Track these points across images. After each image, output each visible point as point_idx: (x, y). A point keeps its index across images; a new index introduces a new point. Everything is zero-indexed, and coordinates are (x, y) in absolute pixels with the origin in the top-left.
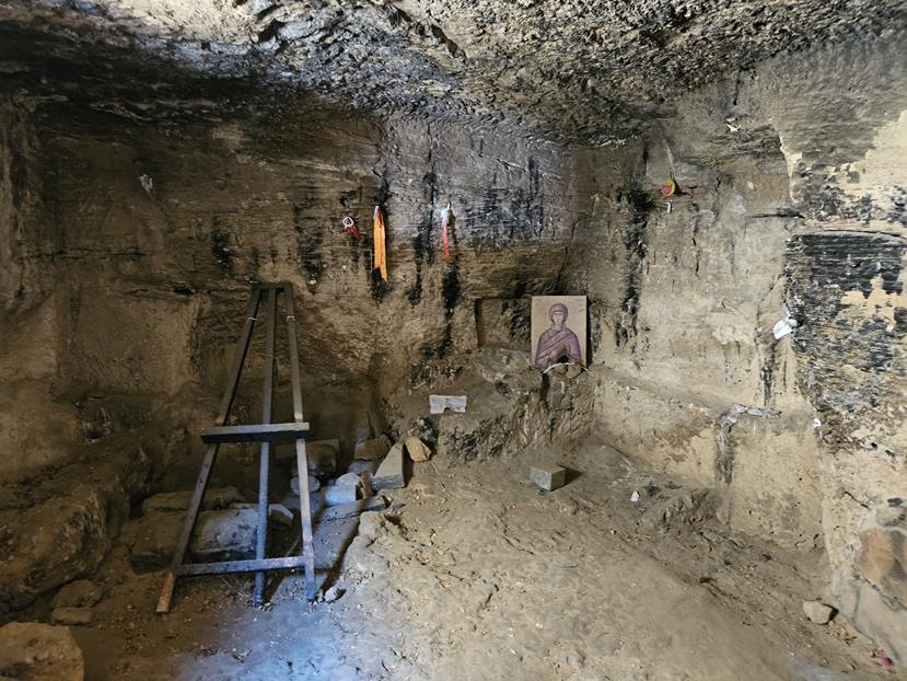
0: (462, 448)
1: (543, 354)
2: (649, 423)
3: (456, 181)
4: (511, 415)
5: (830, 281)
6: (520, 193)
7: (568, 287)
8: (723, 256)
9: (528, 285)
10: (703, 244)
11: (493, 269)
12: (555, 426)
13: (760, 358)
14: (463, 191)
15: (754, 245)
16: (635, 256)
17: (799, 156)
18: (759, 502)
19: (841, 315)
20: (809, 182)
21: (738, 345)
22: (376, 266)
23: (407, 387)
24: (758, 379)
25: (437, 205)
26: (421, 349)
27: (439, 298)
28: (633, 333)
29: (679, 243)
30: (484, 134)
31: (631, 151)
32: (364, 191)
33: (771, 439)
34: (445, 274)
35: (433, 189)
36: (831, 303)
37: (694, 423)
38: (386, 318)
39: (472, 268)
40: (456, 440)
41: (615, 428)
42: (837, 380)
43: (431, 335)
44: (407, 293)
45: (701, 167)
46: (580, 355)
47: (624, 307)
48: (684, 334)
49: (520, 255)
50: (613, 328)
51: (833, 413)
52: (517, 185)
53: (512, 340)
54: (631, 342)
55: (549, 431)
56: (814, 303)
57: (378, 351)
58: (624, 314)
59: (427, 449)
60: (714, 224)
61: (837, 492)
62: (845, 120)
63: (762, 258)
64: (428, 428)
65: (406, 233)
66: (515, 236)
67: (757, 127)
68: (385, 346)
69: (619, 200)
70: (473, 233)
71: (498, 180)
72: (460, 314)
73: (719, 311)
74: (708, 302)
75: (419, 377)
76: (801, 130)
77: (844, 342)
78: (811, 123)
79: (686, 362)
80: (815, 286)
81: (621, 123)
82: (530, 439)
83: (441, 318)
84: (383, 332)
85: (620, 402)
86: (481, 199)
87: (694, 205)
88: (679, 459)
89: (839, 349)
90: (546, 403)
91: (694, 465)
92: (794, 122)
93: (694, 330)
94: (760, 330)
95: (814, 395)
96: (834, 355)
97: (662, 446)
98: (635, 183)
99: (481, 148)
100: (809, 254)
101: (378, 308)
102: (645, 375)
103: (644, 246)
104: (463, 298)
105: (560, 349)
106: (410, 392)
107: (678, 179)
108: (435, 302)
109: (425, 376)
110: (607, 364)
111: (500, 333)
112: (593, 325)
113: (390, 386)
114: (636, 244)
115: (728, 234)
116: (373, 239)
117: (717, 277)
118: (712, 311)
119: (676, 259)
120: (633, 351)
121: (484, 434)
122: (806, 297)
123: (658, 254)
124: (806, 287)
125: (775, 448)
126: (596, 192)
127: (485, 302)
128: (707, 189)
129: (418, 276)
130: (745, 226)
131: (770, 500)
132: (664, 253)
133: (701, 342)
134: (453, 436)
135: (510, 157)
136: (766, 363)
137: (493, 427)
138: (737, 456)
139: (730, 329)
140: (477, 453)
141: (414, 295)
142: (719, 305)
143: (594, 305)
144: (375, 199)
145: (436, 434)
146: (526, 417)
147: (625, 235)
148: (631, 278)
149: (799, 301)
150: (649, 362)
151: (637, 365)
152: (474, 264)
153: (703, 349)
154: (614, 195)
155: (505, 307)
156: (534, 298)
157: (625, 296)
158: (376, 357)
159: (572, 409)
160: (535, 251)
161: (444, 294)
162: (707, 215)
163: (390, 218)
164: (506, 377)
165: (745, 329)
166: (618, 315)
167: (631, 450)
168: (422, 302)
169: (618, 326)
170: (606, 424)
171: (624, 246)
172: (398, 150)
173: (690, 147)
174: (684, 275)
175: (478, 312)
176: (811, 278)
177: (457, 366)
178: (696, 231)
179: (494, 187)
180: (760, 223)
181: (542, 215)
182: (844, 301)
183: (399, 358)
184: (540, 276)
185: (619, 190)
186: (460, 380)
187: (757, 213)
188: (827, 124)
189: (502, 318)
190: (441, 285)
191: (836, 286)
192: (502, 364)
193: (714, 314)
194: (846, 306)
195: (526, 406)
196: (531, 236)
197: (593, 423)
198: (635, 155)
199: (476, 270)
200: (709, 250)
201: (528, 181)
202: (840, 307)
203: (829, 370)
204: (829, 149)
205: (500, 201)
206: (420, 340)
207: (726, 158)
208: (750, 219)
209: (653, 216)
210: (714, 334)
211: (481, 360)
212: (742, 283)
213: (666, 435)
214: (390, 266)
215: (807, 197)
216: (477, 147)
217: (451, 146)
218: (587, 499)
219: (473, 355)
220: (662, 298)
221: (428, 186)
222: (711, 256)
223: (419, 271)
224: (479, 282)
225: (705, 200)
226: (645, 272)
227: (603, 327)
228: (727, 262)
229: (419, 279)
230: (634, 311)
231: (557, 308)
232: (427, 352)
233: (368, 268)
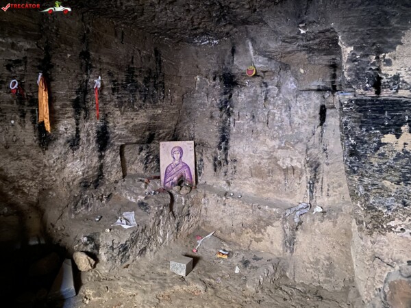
0: (118, 255)
1: (168, 180)
2: (239, 219)
3: (105, 59)
4: (151, 225)
5: (373, 128)
6: (150, 72)
7: (180, 136)
8: (284, 115)
9: (156, 135)
10: (271, 107)
11: (133, 124)
12: (179, 227)
13: (307, 175)
14: (110, 67)
15: (302, 108)
16: (225, 116)
17: (352, 48)
18: (311, 263)
19: (382, 150)
20: (358, 65)
21: (293, 169)
22: (40, 120)
23: (70, 212)
24: (305, 188)
25: (91, 76)
26: (80, 183)
27: (94, 145)
28: (225, 164)
29: (255, 107)
30: (124, 28)
31: (223, 48)
32: (29, 61)
33: (318, 225)
34: (98, 127)
35: (87, 64)
36: (374, 142)
37: (269, 218)
38: (52, 161)
39: (118, 123)
40: (113, 249)
41: (215, 223)
42: (379, 191)
43: (88, 172)
44: (69, 142)
45: (270, 59)
46: (191, 179)
47: (220, 148)
48: (260, 163)
49: (151, 114)
50: (212, 160)
51: (376, 211)
52: (147, 66)
53: (146, 171)
54: (224, 169)
55: (176, 231)
56: (363, 143)
57: (45, 187)
58: (219, 152)
59: (92, 260)
60: (278, 95)
61: (371, 257)
62: (383, 26)
63: (307, 116)
64: (91, 243)
65: (66, 96)
66: (147, 101)
67: (321, 29)
68: (51, 182)
69: (214, 79)
70: (118, 98)
71: (134, 61)
72: (110, 156)
73: (282, 148)
74: (276, 143)
75: (79, 204)
76: (353, 32)
77: (383, 167)
78: (360, 27)
79: (259, 180)
80: (363, 132)
81: (220, 27)
82: (164, 239)
83: (96, 160)
84: (49, 172)
85: (219, 207)
86: (123, 73)
87: (264, 83)
88: (258, 240)
89: (380, 171)
90: (173, 213)
91: (268, 244)
92: (349, 27)
93: (265, 161)
94: (308, 159)
95: (363, 200)
96: (377, 175)
97: (247, 233)
98: (226, 69)
99: (123, 37)
100: (360, 111)
101: (44, 154)
102: (234, 189)
103: (231, 109)
104: (112, 145)
105: (179, 176)
106: (73, 216)
107: (257, 66)
108: (91, 147)
109: (85, 202)
110: (208, 184)
111: (136, 167)
112: (198, 159)
113: (56, 213)
114: (226, 107)
115: (287, 101)
116: (37, 99)
117: (280, 128)
118: (278, 149)
119: (253, 117)
120: (226, 175)
121: (134, 241)
122: (357, 139)
123: (241, 114)
124: (357, 132)
125: (320, 230)
126: (199, 74)
127: (126, 147)
128: (274, 73)
129: (77, 129)
130: (297, 96)
131: (317, 261)
132: (245, 113)
133: (270, 168)
134: (112, 247)
135: (142, 46)
136: (311, 179)
137: (140, 235)
138: (297, 237)
139: (289, 159)
140: (129, 255)
141: (74, 143)
142: (283, 145)
143: (199, 146)
144: (39, 67)
145: (97, 247)
146: (162, 225)
147: (218, 102)
148: (223, 129)
149: (352, 141)
150: (236, 181)
151: (229, 183)
152: (119, 120)
153: (271, 172)
154: (211, 77)
155: (141, 150)
156: (161, 143)
157: (219, 141)
158: (43, 192)
159: (189, 214)
160: (160, 112)
161: (97, 141)
162: (273, 89)
163: (52, 84)
164: (146, 198)
165: (299, 159)
166: (215, 152)
167: (226, 237)
168: (81, 148)
169: (215, 159)
170: (209, 222)
171: (218, 109)
172: (57, 30)
173: (267, 44)
174: (259, 127)
175: (122, 154)
176: (361, 127)
177: (108, 193)
178: (266, 99)
179: (132, 66)
180: (305, 94)
181: (164, 87)
182: (383, 140)
183: (63, 192)
184: (163, 128)
185: (215, 73)
186: (110, 202)
187: (304, 88)
188: (370, 28)
189: (139, 157)
190: (95, 135)
191: (378, 131)
192: (141, 189)
193: (279, 150)
194: (385, 144)
195: (161, 217)
196: (158, 102)
197: (201, 222)
198: (226, 50)
199: (121, 124)
200: (275, 111)
201: (154, 63)
202: (380, 144)
203: (373, 185)
204: (371, 44)
205: (136, 76)
206: (79, 176)
207: (289, 53)
208: (299, 92)
209: (236, 91)
210: (279, 162)
211: (125, 187)
212: (296, 131)
213: (250, 226)
214: (54, 121)
215: (357, 75)
216: (120, 36)
217: (100, 33)
218: (209, 278)
219: (119, 184)
220: (244, 141)
221: (83, 61)
222: (276, 115)
223: (77, 124)
224: (123, 133)
225: (271, 80)
226: (232, 125)
227: (205, 160)
228: (286, 119)
229: (78, 131)
230: (226, 149)
231: (176, 149)
232: (85, 185)
233: (34, 123)
